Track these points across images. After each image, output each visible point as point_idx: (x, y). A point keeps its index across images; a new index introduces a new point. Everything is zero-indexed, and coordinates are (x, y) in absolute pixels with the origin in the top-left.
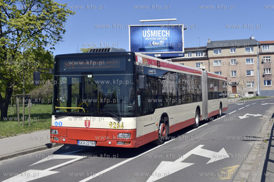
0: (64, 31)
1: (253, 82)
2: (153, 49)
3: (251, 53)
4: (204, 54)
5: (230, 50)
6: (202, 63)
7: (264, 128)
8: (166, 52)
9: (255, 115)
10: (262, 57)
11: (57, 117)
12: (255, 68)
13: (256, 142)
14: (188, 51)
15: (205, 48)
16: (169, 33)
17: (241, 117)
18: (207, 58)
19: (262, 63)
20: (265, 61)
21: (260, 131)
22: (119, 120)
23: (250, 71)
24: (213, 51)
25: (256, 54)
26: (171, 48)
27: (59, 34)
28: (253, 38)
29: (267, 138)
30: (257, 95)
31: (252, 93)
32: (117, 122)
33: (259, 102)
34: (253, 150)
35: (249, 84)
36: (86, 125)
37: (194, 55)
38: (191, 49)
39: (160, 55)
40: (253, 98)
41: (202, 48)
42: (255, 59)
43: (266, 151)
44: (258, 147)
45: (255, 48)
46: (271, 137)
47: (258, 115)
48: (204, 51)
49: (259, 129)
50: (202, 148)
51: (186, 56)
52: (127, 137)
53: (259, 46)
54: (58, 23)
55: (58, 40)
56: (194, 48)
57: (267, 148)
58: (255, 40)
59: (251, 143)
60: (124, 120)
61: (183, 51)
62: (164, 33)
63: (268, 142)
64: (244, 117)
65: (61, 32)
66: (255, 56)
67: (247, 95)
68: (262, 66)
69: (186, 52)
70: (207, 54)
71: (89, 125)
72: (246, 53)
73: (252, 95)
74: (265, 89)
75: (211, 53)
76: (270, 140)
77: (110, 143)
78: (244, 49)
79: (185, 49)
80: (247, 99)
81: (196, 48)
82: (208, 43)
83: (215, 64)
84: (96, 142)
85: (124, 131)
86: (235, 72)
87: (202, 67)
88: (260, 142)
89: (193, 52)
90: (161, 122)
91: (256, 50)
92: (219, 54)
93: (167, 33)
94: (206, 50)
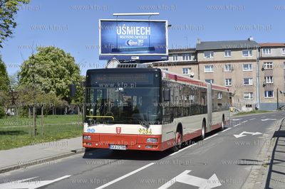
0: (15, 25)
1: (252, 93)
2: (129, 50)
3: (250, 57)
4: (193, 57)
5: (224, 53)
6: (190, 69)
7: (265, 149)
8: (146, 53)
9: (254, 134)
10: (262, 62)
11: (89, 125)
12: (254, 75)
13: (255, 167)
14: (172, 53)
15: (194, 49)
16: (149, 31)
17: (237, 136)
18: (196, 63)
19: (263, 69)
20: (266, 68)
21: (260, 153)
22: (148, 127)
23: (247, 80)
24: (203, 54)
25: (255, 58)
26: (152, 49)
27: (7, 27)
28: (251, 39)
29: (267, 162)
30: (256, 109)
31: (251, 106)
32: (145, 129)
33: (259, 118)
34: (251, 176)
35: (246, 95)
36: (117, 131)
37: (180, 59)
38: (177, 50)
39: (138, 58)
40: (251, 112)
41: (190, 50)
42: (254, 64)
43: (265, 177)
44: (256, 173)
45: (254, 51)
46: (272, 161)
47: (258, 133)
48: (193, 54)
49: (258, 151)
50: (189, 174)
51: (171, 60)
52: (154, 142)
53: (259, 49)
54: (7, 13)
55: (6, 36)
56: (181, 50)
57: (267, 174)
58: (254, 42)
59: (248, 168)
60: (152, 127)
61: (167, 54)
62: (144, 31)
63: (269, 166)
64: (241, 135)
65: (10, 25)
66: (254, 61)
67: (244, 109)
68: (263, 74)
69: (170, 55)
70: (196, 58)
71: (120, 131)
72: (244, 57)
73: (251, 109)
74: (266, 102)
75: (201, 57)
76: (271, 164)
77: (139, 146)
78: (241, 52)
79: (169, 51)
80: (245, 113)
81: (183, 50)
82: (197, 44)
83: (206, 70)
84: (127, 146)
85: (151, 137)
86: (230, 80)
87: (190, 73)
88: (259, 167)
89: (180, 55)
90: (177, 131)
91: (254, 54)
92: (211, 58)
93: (147, 31)
94: (195, 52)
